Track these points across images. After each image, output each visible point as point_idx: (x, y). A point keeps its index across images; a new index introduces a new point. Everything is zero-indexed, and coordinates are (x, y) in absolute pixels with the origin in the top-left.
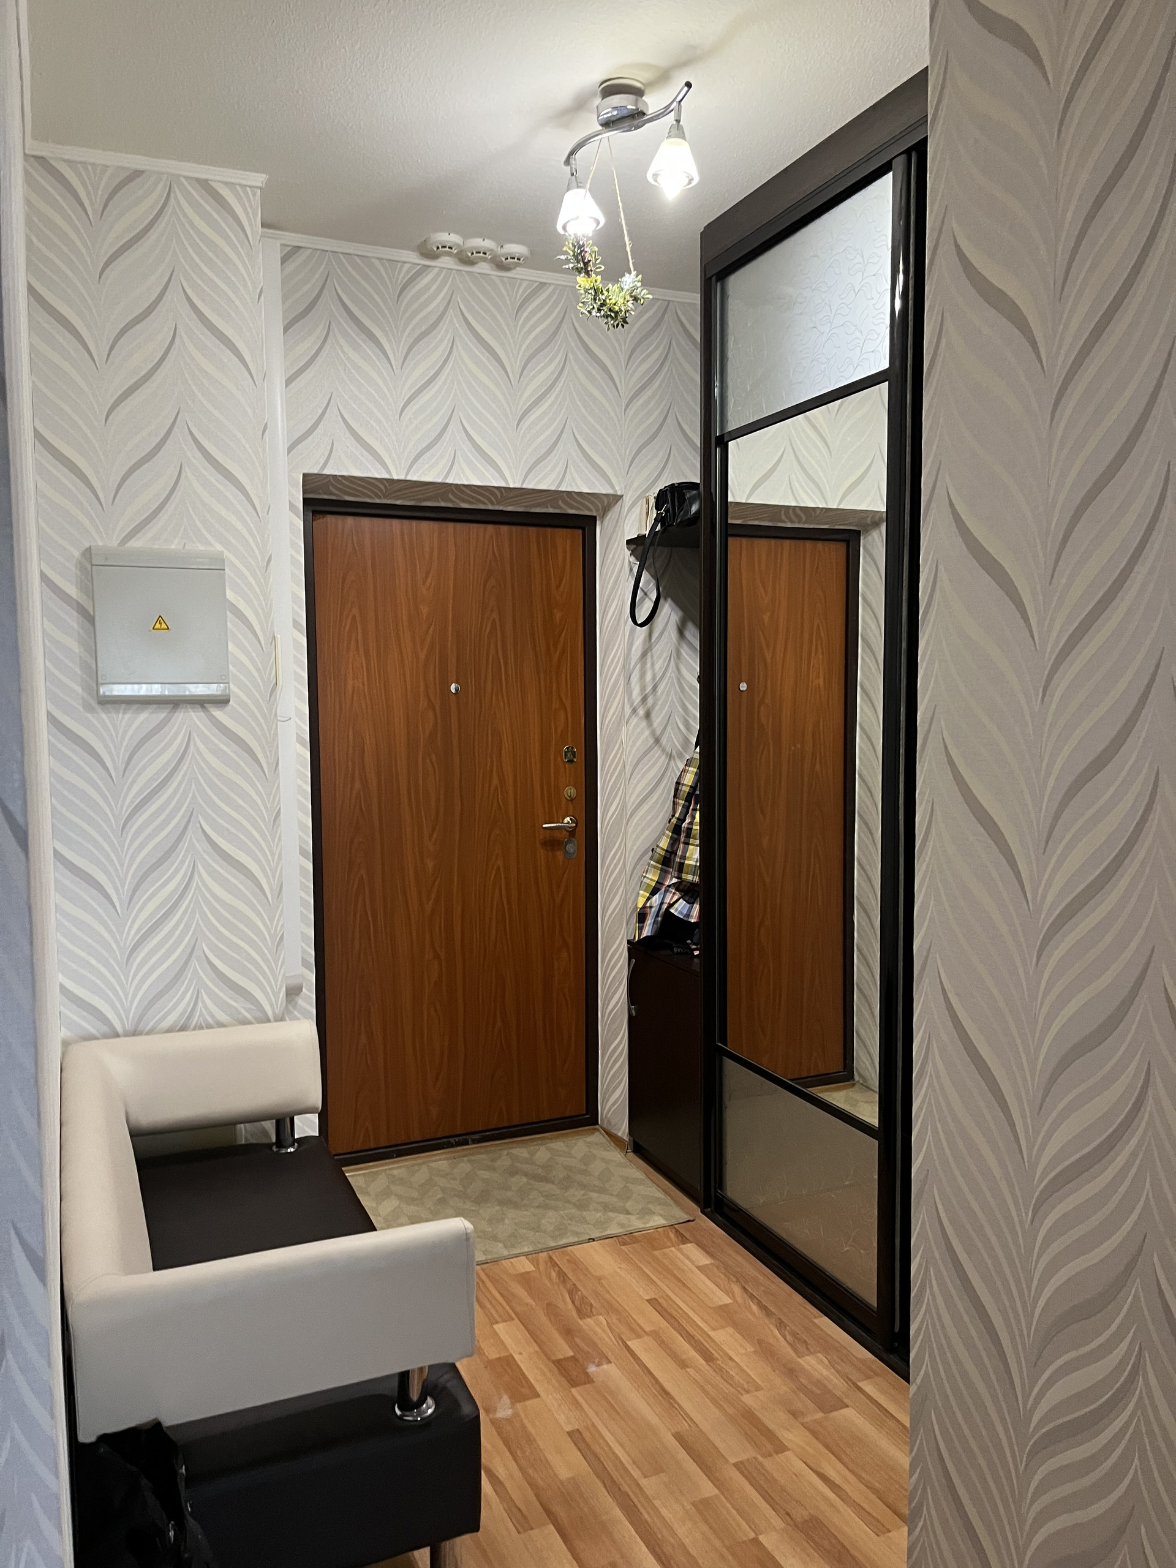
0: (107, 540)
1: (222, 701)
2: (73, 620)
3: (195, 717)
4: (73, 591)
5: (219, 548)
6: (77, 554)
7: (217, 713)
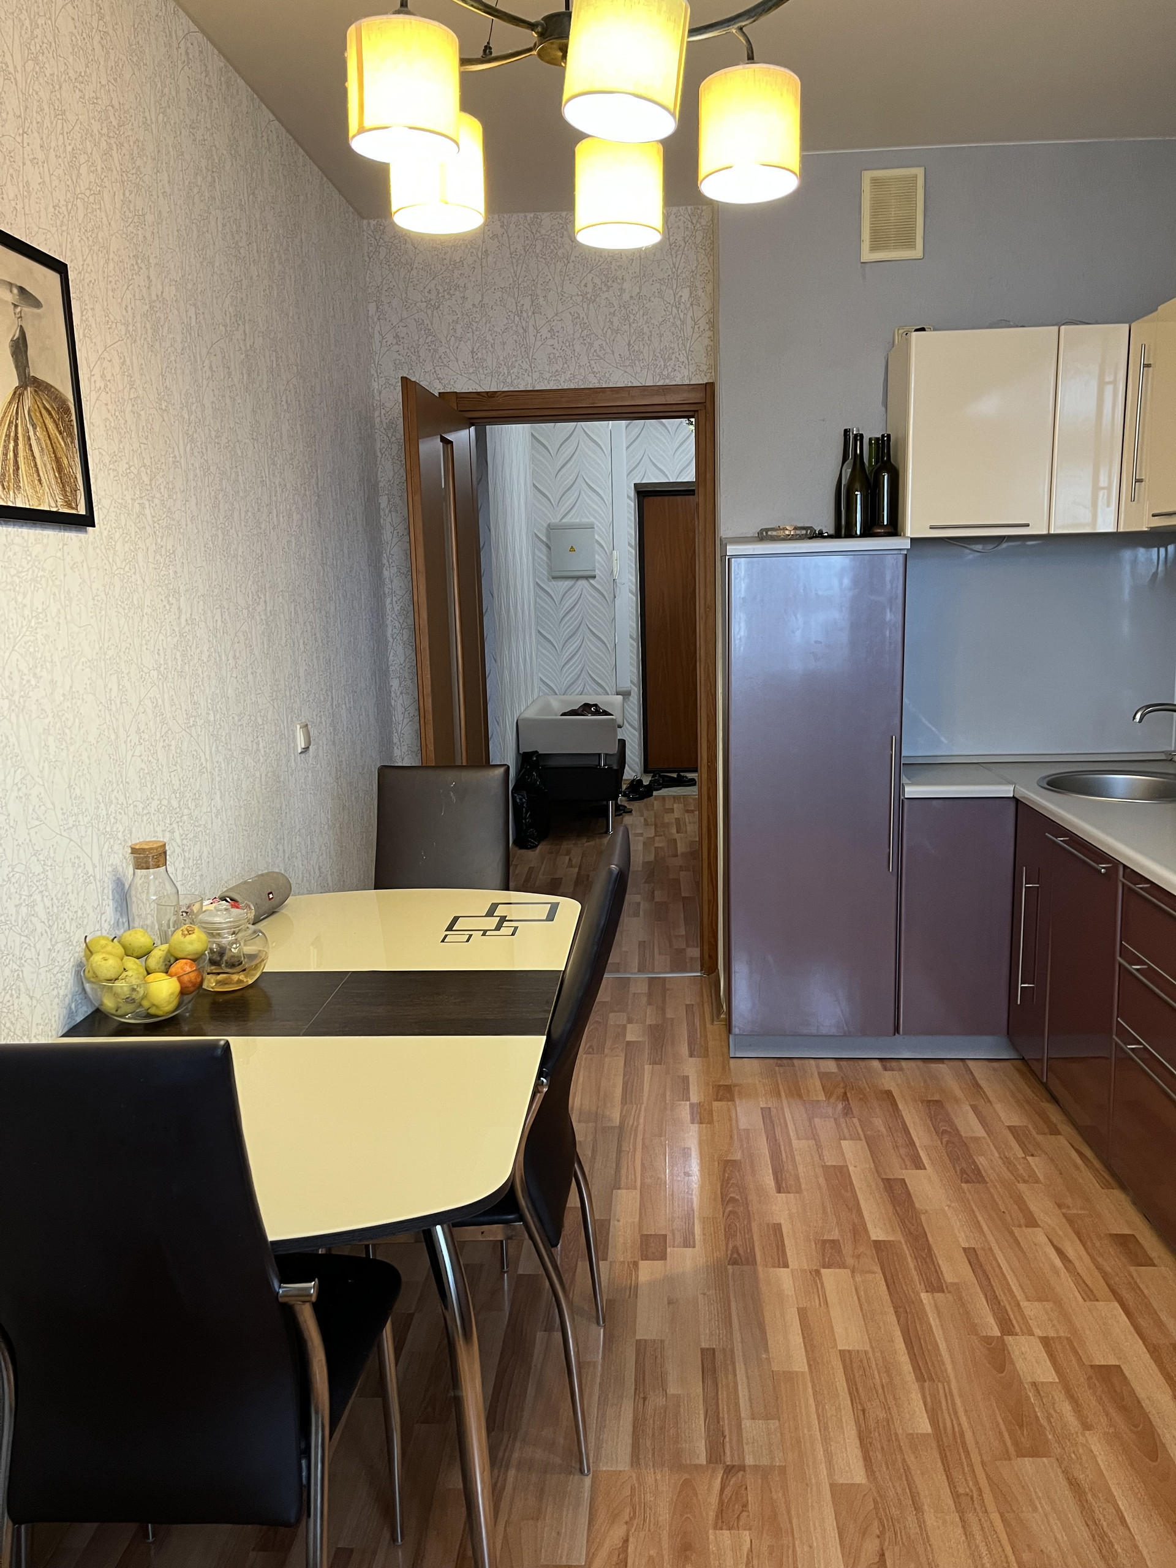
0: (555, 520)
1: (594, 577)
2: (544, 549)
3: (583, 582)
4: (544, 539)
5: (593, 520)
6: (545, 525)
7: (592, 581)
